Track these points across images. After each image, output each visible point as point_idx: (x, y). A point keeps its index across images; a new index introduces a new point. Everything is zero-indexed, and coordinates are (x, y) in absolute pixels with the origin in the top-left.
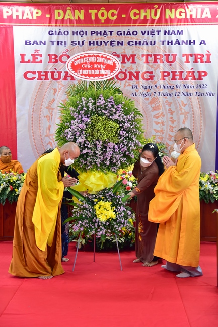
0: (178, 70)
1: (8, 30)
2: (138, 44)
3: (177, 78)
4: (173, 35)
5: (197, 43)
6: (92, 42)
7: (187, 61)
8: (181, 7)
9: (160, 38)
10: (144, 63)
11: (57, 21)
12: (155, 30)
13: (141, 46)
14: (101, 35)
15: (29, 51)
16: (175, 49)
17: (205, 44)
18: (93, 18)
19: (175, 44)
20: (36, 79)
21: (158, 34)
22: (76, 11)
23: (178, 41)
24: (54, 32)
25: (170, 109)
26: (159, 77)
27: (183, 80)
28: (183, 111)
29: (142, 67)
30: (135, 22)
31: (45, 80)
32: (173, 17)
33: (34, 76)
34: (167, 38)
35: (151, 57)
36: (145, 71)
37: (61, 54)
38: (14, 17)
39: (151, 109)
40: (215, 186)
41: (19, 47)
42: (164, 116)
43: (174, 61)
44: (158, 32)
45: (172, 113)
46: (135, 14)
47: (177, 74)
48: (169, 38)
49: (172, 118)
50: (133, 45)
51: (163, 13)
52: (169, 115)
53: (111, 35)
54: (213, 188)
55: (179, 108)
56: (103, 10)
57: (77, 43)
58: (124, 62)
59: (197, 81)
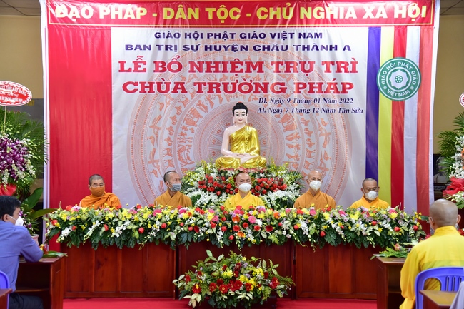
0: (316, 81)
1: (105, 32)
2: (266, 49)
3: (316, 90)
4: (310, 39)
5: (340, 48)
6: (208, 46)
7: (328, 71)
8: (319, 6)
9: (293, 41)
10: (274, 72)
11: (165, 22)
12: (288, 32)
13: (270, 51)
15: (130, 58)
16: (312, 55)
17: (349, 49)
18: (210, 17)
19: (312, 50)
20: (138, 91)
21: (291, 37)
22: (190, 10)
23: (316, 46)
24: (162, 35)
25: (307, 129)
26: (292, 89)
27: (322, 93)
28: (324, 132)
29: (272, 77)
30: (263, 22)
31: (149, 92)
32: (309, 17)
33: (136, 88)
34: (303, 42)
35: (282, 64)
36: (274, 81)
37: (171, 61)
38: (113, 17)
39: (283, 129)
40: (368, 226)
41: (118, 53)
42: (299, 137)
43: (311, 69)
44: (292, 34)
45: (309, 134)
46: (263, 13)
47: (316, 85)
48: (305, 41)
49: (309, 140)
50: (260, 50)
51: (296, 12)
52: (306, 137)
53: (233, 37)
54: (365, 229)
55: (318, 128)
56: (223, 8)
57: (190, 47)
58: (248, 71)
59: (340, 94)
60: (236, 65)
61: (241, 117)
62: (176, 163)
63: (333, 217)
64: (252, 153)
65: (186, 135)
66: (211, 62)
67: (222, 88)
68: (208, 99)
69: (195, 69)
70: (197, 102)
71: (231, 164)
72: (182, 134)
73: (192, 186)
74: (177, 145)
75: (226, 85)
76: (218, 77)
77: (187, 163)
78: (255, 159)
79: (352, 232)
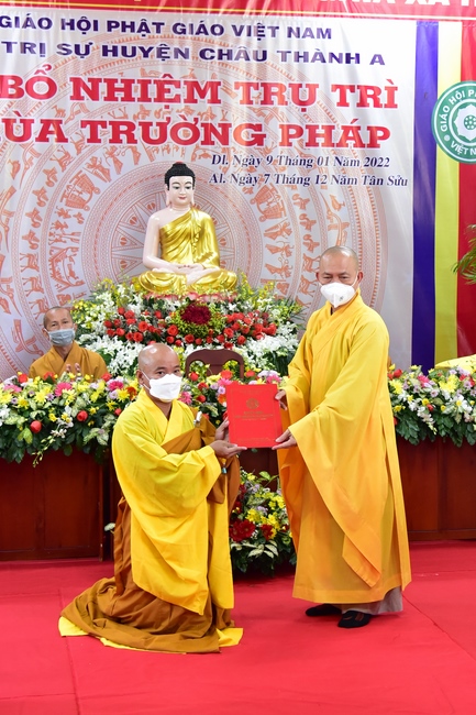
2: (225, 57)
3: (320, 140)
4: (308, 39)
5: (366, 58)
6: (110, 48)
7: (343, 103)
9: (276, 43)
10: (242, 102)
12: (267, 25)
13: (232, 62)
14: (133, 30)
16: (313, 72)
17: (382, 63)
19: (313, 61)
21: (274, 35)
23: (321, 54)
24: (13, 21)
25: (304, 216)
26: (276, 138)
27: (333, 145)
28: (336, 221)
29: (237, 113)
34: (295, 45)
35: (257, 88)
36: (242, 121)
37: (32, 75)
39: (259, 215)
43: (312, 99)
44: (274, 29)
45: (309, 225)
47: (320, 131)
48: (299, 44)
49: (308, 237)
50: (212, 57)
52: (303, 231)
53: (158, 31)
55: (325, 214)
57: (72, 48)
58: (191, 99)
59: (366, 149)
60: (166, 86)
61: (184, 191)
62: (48, 283)
63: (410, 390)
64: (206, 263)
65: (66, 226)
66: (116, 81)
67: (138, 133)
68: (111, 155)
69: (83, 93)
70: (88, 160)
71: (170, 286)
72: (58, 226)
73: (89, 331)
74: (48, 248)
75: (146, 126)
76: (132, 110)
77: (69, 285)
78: (215, 275)
79: (445, 415)
